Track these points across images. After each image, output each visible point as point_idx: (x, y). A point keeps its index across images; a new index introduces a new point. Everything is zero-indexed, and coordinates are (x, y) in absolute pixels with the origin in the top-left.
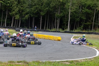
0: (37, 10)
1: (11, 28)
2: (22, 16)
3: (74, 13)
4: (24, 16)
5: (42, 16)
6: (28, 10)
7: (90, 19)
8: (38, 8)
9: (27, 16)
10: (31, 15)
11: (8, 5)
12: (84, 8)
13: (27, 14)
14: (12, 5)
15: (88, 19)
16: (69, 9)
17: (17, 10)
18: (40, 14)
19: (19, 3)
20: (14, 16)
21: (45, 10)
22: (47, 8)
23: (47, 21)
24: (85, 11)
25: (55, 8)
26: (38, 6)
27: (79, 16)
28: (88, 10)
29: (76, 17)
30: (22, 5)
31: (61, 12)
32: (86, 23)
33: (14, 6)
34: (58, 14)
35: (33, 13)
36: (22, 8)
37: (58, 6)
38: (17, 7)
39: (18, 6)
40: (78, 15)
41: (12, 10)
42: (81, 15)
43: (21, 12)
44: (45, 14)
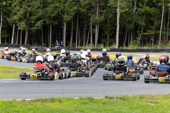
0: (56, 12)
1: (12, 46)
2: (31, 23)
3: (124, 15)
4: (35, 24)
5: (66, 21)
6: (41, 12)
7: (152, 24)
8: (59, 8)
10: (46, 20)
11: (4, 3)
12: (141, 5)
13: (39, 19)
14: (10, 4)
15: (150, 25)
16: (116, 8)
17: (22, 13)
18: (62, 19)
21: (72, 10)
22: (75, 8)
23: (75, 31)
24: (144, 11)
25: (90, 8)
26: (58, 4)
27: (132, 20)
28: (149, 7)
29: (128, 22)
30: (30, 4)
31: (101, 14)
32: (146, 32)
33: (15, 6)
34: (96, 18)
35: (50, 17)
36: (30, 9)
37: (96, 2)
38: (21, 7)
39: (23, 5)
40: (130, 19)
41: (11, 12)
42: (137, 18)
43: (28, 16)
44: (72, 19)
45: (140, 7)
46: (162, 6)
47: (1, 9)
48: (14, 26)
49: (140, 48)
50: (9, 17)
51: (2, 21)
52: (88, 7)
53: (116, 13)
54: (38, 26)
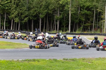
0: (36, 13)
2: (22, 19)
3: (73, 15)
4: (24, 19)
5: (41, 18)
6: (27, 13)
7: (89, 20)
8: (37, 11)
9: (26, 19)
10: (30, 17)
11: (7, 8)
12: (83, 10)
13: (26, 17)
14: (10, 8)
15: (87, 20)
16: (69, 11)
17: (17, 13)
18: (39, 17)
19: (17, 6)
21: (44, 12)
22: (46, 11)
24: (84, 13)
25: (54, 11)
26: (36, 9)
28: (87, 11)
29: (76, 19)
30: (21, 8)
31: (60, 14)
32: (85, 24)
33: (13, 9)
34: (58, 16)
35: (32, 15)
36: (21, 11)
37: (57, 8)
38: (16, 10)
39: (17, 9)
40: (77, 17)
41: (11, 13)
42: (80, 17)
43: (20, 15)
44: (44, 17)
45: (82, 11)
46: (94, 10)
47: (5, 11)
48: (12, 20)
49: (82, 33)
50: (10, 15)
51: (5, 17)
52: (53, 10)
53: (69, 14)
54: (25, 21)
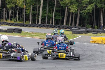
1: (63, 27)
2: (82, 6)
9: (90, 7)
10: (98, 4)
13: (90, 3)
20: (68, 7)
35: (101, 1)
48: (66, 9)
51: (55, 4)
54: (89, 10)
